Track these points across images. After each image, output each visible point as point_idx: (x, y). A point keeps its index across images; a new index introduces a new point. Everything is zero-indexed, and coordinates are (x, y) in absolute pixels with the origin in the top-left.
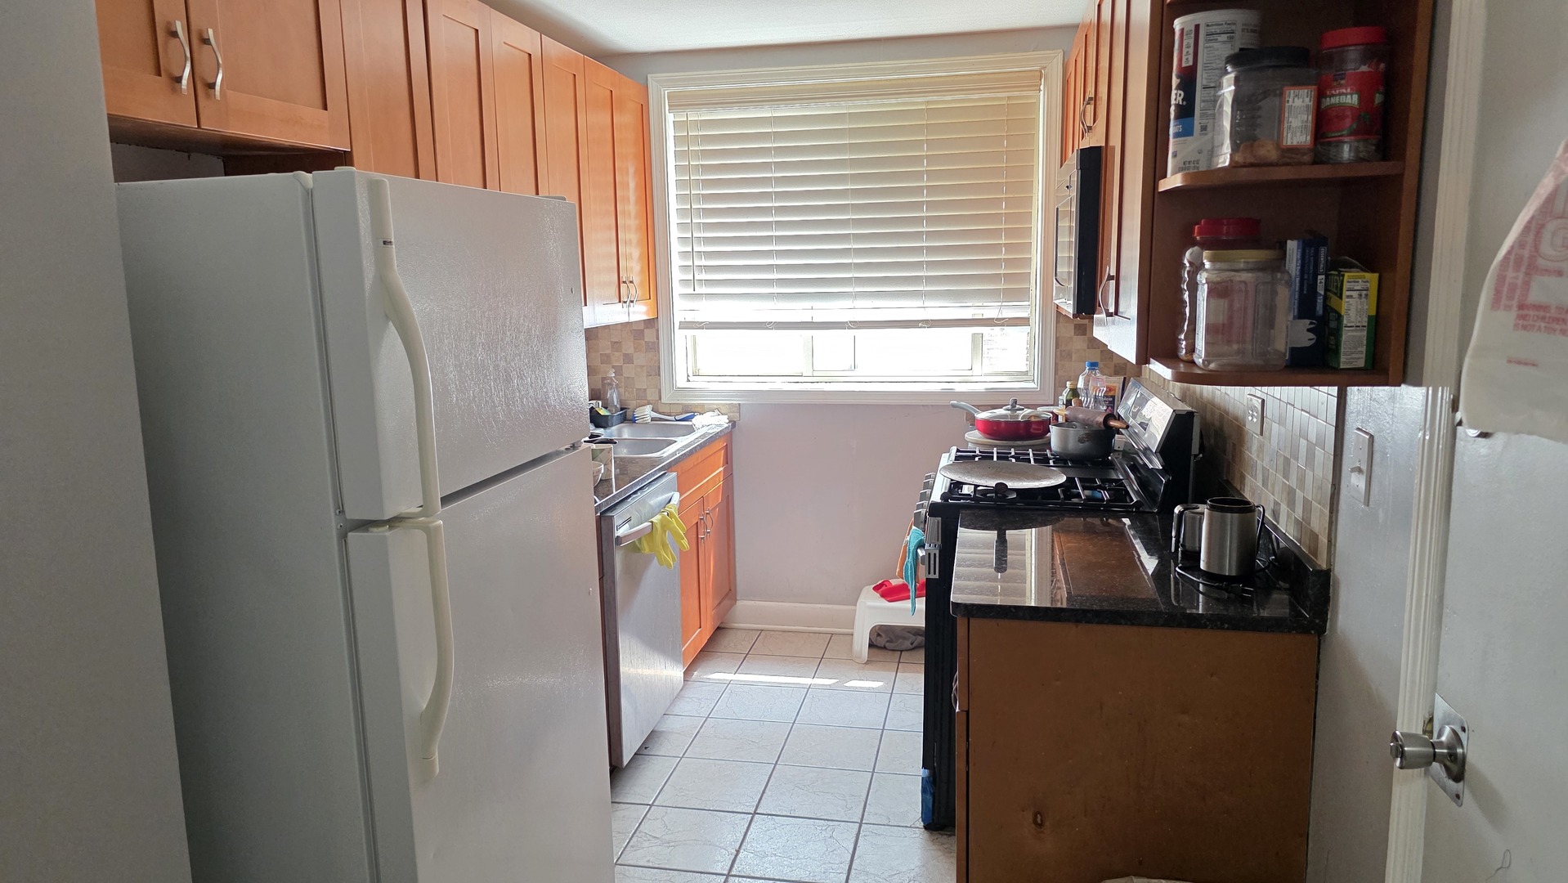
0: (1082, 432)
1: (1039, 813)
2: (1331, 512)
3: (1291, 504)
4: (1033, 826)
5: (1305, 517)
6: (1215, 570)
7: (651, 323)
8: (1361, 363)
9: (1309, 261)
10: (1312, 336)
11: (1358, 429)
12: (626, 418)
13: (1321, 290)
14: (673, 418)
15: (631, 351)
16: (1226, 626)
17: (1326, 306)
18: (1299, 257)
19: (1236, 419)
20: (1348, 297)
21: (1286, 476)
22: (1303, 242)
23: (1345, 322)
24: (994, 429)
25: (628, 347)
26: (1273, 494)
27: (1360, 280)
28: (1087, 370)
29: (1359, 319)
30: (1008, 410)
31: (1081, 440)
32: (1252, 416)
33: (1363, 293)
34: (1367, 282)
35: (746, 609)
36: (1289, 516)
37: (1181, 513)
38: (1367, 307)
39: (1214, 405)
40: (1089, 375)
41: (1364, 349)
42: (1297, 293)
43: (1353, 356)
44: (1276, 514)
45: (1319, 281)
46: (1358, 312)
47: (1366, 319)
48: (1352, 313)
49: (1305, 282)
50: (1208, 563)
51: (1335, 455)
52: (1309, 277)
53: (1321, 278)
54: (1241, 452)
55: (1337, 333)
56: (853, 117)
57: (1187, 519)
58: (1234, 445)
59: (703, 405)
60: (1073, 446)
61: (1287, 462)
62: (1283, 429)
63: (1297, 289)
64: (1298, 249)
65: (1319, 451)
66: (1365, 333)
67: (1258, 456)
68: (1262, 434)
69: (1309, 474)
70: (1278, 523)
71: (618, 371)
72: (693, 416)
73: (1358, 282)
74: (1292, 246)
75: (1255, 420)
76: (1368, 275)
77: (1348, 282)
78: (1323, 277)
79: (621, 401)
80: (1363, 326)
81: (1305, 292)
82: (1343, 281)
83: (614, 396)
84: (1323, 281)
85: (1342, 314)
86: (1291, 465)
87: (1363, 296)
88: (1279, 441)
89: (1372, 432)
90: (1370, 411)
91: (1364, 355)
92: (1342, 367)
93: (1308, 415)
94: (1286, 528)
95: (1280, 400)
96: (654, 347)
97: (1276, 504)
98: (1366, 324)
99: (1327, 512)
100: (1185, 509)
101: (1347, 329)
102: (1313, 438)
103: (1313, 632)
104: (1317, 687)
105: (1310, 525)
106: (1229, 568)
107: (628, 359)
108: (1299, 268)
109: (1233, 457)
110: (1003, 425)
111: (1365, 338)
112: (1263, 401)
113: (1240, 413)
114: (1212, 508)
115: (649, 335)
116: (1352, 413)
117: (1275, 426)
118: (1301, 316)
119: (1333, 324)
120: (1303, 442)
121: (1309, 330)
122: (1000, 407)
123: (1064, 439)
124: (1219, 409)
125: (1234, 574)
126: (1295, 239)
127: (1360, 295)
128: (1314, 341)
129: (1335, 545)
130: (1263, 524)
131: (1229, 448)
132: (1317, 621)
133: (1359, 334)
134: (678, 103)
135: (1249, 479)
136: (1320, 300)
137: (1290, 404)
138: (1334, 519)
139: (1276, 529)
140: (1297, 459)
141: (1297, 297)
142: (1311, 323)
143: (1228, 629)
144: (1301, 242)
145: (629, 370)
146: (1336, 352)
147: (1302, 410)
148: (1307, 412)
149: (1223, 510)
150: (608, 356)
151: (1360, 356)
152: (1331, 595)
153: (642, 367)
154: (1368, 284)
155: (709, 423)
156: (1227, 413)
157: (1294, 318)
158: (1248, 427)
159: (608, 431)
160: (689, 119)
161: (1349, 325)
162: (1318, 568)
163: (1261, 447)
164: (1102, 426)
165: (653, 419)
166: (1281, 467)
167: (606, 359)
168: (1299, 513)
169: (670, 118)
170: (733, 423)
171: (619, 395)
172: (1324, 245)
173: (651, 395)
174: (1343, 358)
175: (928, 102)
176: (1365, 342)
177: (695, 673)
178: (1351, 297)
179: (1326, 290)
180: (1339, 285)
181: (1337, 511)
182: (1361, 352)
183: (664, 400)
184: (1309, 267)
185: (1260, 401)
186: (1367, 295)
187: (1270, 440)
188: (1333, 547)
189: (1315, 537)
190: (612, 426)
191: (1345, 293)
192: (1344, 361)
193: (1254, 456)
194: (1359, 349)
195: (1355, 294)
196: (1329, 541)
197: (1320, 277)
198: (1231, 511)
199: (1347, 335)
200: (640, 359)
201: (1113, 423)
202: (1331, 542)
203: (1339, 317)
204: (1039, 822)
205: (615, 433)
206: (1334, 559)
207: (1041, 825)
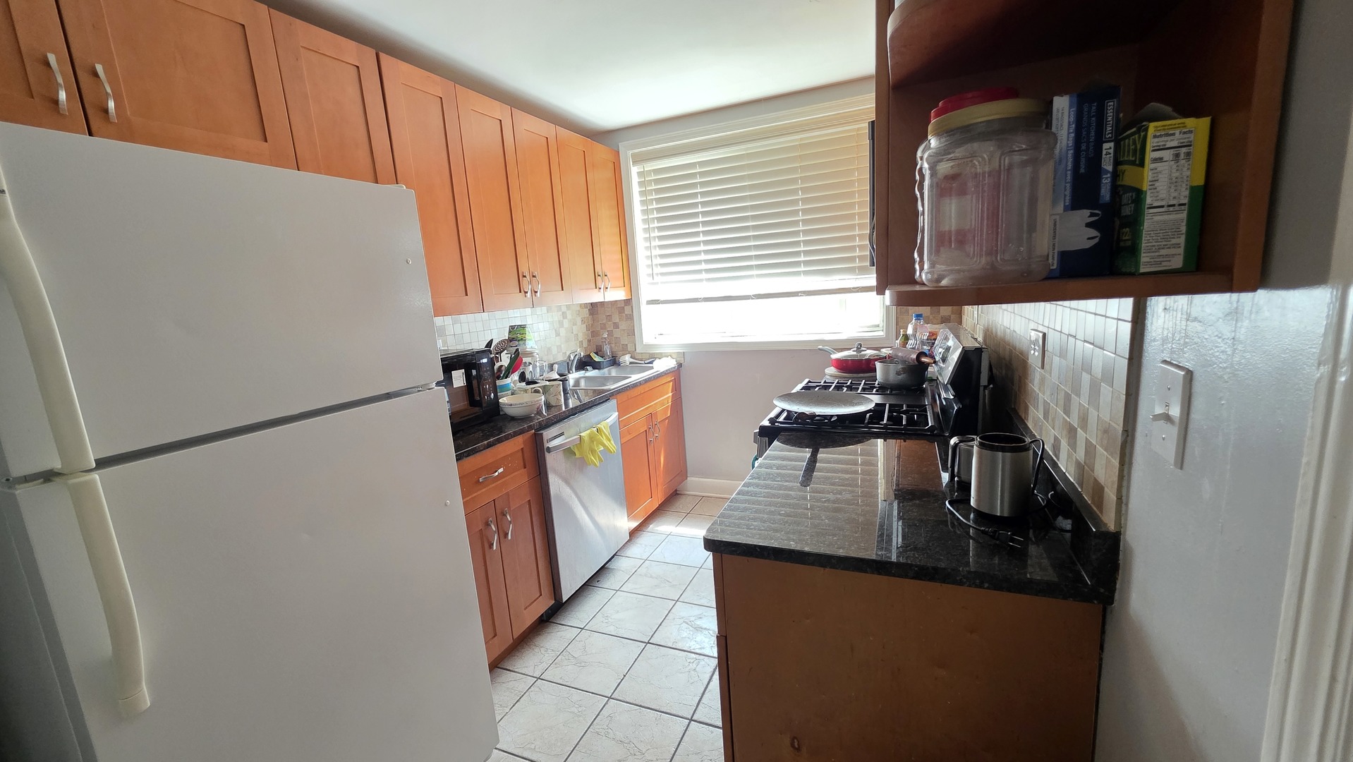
0: (900, 366)
1: (794, 738)
2: (1122, 463)
3: (1073, 444)
4: (792, 749)
5: (1087, 462)
6: (985, 510)
7: (628, 302)
8: (1177, 263)
9: (1089, 124)
10: (1093, 233)
11: (1165, 362)
12: (614, 362)
13: (1108, 165)
14: (643, 362)
15: (617, 321)
16: (986, 585)
17: (1116, 189)
18: (1072, 119)
19: (1022, 353)
20: (1156, 160)
21: (1067, 411)
22: (1079, 96)
23: (1149, 200)
24: (843, 365)
25: (616, 318)
26: (1053, 429)
27: (1177, 132)
28: (914, 321)
29: (1175, 194)
30: (854, 351)
31: (898, 373)
32: (1034, 349)
33: (1183, 151)
34: (1190, 132)
35: (694, 483)
36: (1069, 456)
37: (956, 445)
38: (1188, 173)
39: (1005, 342)
40: (916, 324)
41: (1182, 240)
42: (1069, 172)
43: (1163, 252)
44: (1056, 448)
45: (1104, 152)
46: (1174, 183)
47: (1187, 193)
48: (1162, 185)
49: (1083, 154)
50: (978, 500)
51: (1128, 394)
52: (1088, 147)
53: (1108, 147)
54: (1025, 384)
55: (1134, 222)
56: (749, 156)
57: (962, 452)
58: (1020, 377)
59: (662, 353)
60: (893, 378)
61: (1068, 398)
62: (1064, 362)
63: (1070, 166)
64: (1070, 108)
65: (1105, 389)
66: (1184, 215)
67: (1039, 389)
68: (1043, 367)
69: (1093, 414)
70: (1058, 460)
71: (610, 333)
72: (653, 361)
73: (1174, 134)
74: (1062, 105)
75: (1036, 354)
76: (1190, 122)
77: (1155, 137)
78: (1112, 145)
79: (612, 352)
80: (1180, 205)
81: (1082, 170)
82: (1145, 137)
83: (607, 350)
84: (1111, 151)
85: (1144, 189)
86: (1072, 401)
87: (1182, 156)
88: (1060, 375)
89: (1188, 365)
90: (1187, 336)
91: (1181, 250)
92: (1142, 270)
93: (1092, 346)
94: (1066, 466)
95: (1061, 332)
96: (630, 318)
97: (1056, 439)
98: (1186, 201)
99: (1116, 462)
100: (961, 442)
101: (1151, 211)
102: (1097, 370)
103: (1095, 602)
104: (1101, 659)
105: (1093, 471)
106: (1000, 508)
107: (616, 326)
108: (1073, 135)
109: (1019, 387)
110: (850, 362)
111: (1184, 223)
112: (1044, 335)
113: (1024, 348)
114: (981, 445)
115: (627, 310)
116: (1155, 340)
117: (1056, 360)
118: (1076, 203)
119: (1127, 210)
120: (1086, 378)
121: (1089, 225)
122: (850, 349)
123: (886, 372)
124: (1009, 345)
125: (1006, 515)
126: (1066, 94)
127: (1177, 155)
128: (1096, 240)
129: (1127, 505)
130: (1042, 458)
131: (1016, 378)
132: (1102, 590)
133: (1173, 217)
134: (638, 160)
135: (1031, 408)
136: (1106, 181)
137: (1071, 335)
138: (1125, 473)
139: (1055, 465)
140: (1078, 395)
141: (1069, 178)
142: (1092, 215)
143: (988, 588)
144: (1075, 100)
145: (617, 333)
146: (1134, 250)
147: (1085, 341)
148: (1090, 343)
149: (992, 448)
150: (604, 324)
151: (1172, 251)
152: (1121, 562)
153: (624, 330)
154: (1192, 136)
155: (663, 365)
156: (1015, 349)
157: (1066, 209)
158: (1031, 361)
159: (602, 371)
160: (645, 169)
161: (1156, 204)
162: (1103, 529)
163: (1043, 380)
164: (916, 361)
165: (631, 363)
166: (1061, 402)
167: (604, 327)
168: (1080, 454)
169: (635, 170)
170: (680, 365)
171: (611, 348)
172: (1111, 97)
173: (630, 348)
174: (1144, 258)
175: (801, 139)
176: (1184, 229)
177: (651, 526)
178: (1160, 160)
179: (1117, 163)
180: (1139, 147)
181: (1131, 464)
182: (1177, 246)
183: (637, 351)
184: (1088, 132)
185: (1041, 335)
186: (1188, 154)
187: (1051, 373)
188: (1123, 506)
189: (1098, 490)
190: (604, 368)
191: (1150, 155)
192: (1146, 262)
193: (1036, 389)
194: (1174, 241)
195: (1167, 155)
196: (1119, 498)
197: (1106, 146)
198: (1003, 450)
199: (1151, 222)
200: (623, 325)
201: (924, 359)
202: (1122, 501)
203: (1139, 195)
204: (797, 746)
205: (607, 372)
206: (1126, 520)
207: (798, 749)
